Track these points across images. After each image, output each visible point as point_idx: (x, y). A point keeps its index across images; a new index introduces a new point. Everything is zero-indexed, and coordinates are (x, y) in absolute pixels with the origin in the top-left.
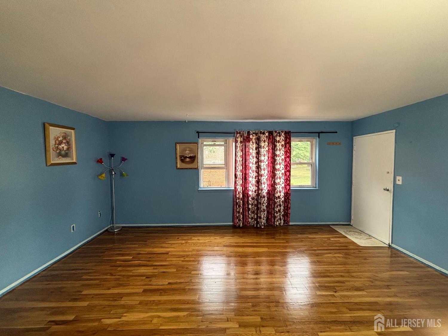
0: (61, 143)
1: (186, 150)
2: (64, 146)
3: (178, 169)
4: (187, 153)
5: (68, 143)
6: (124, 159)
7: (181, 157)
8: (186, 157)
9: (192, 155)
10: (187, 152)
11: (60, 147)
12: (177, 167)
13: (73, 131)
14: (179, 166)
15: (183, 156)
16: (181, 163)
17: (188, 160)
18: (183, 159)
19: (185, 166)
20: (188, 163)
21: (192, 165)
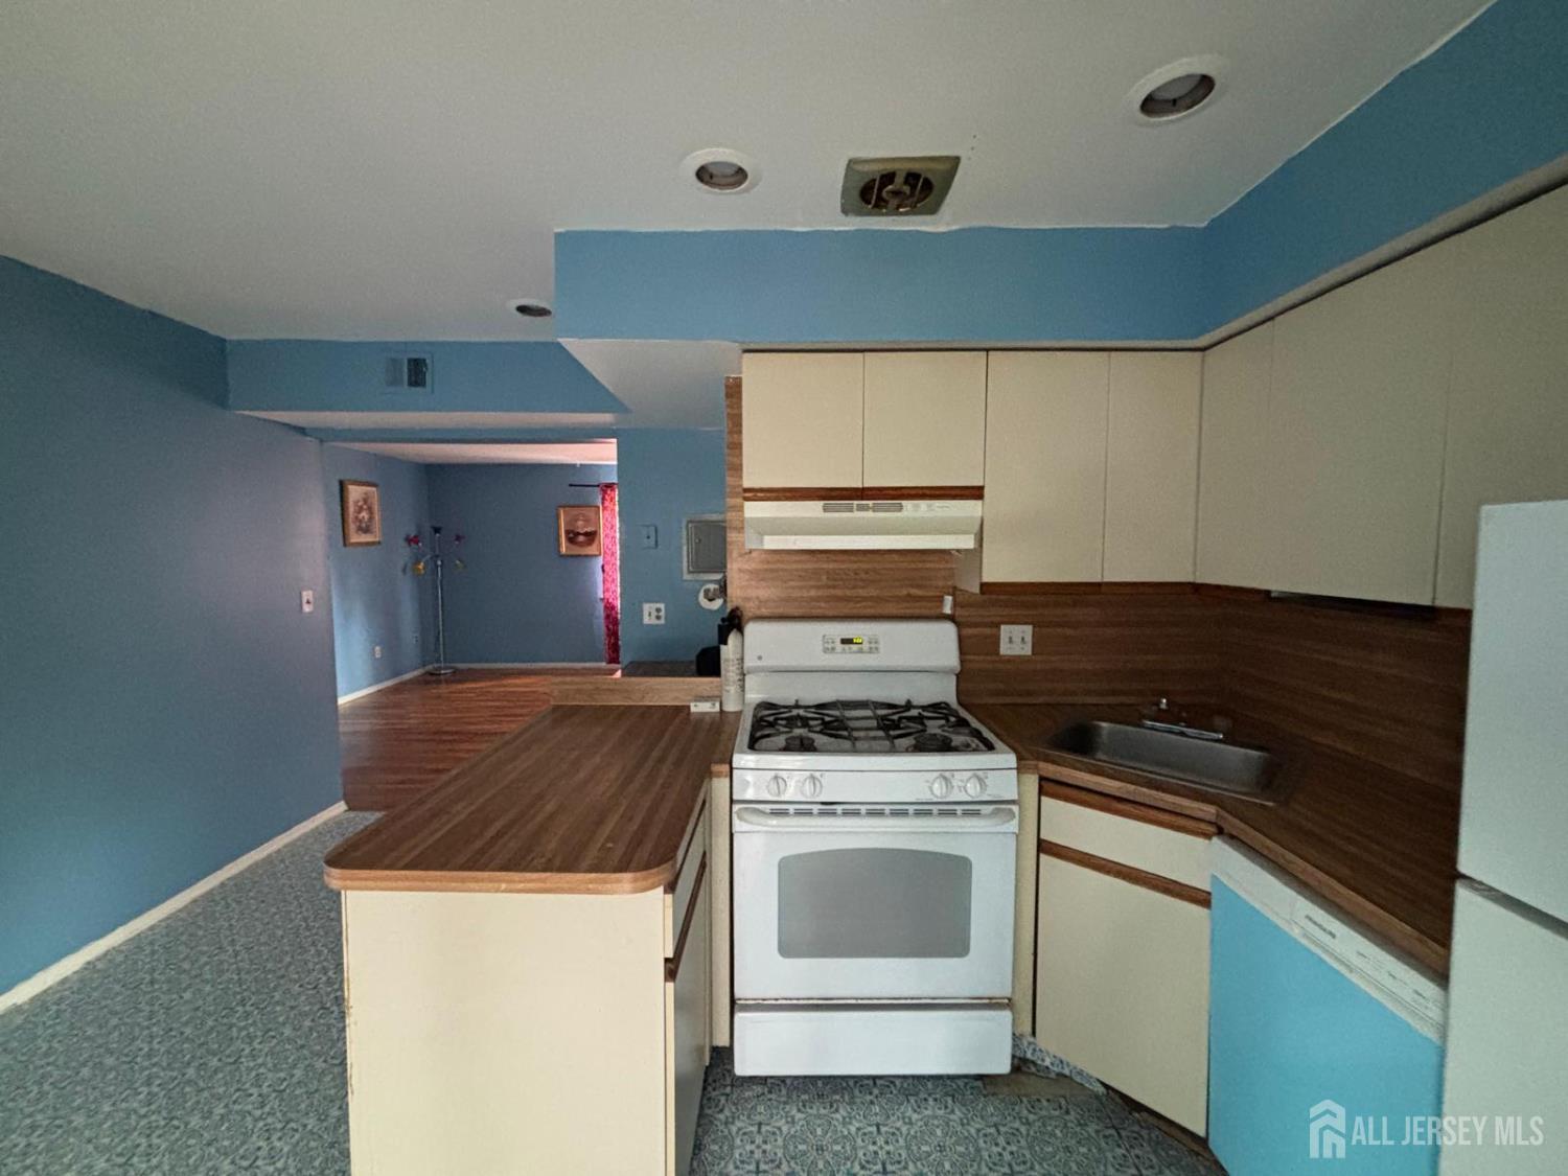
0: (360, 509)
1: (577, 520)
2: (364, 515)
3: (562, 556)
4: (581, 527)
5: (370, 510)
6: (458, 538)
7: (567, 532)
8: (579, 534)
9: (589, 529)
10: (580, 523)
11: (361, 516)
12: (559, 551)
13: (374, 489)
14: (563, 550)
15: (572, 532)
16: (569, 544)
17: (581, 538)
18: (572, 537)
19: (577, 550)
20: (581, 545)
21: (589, 548)
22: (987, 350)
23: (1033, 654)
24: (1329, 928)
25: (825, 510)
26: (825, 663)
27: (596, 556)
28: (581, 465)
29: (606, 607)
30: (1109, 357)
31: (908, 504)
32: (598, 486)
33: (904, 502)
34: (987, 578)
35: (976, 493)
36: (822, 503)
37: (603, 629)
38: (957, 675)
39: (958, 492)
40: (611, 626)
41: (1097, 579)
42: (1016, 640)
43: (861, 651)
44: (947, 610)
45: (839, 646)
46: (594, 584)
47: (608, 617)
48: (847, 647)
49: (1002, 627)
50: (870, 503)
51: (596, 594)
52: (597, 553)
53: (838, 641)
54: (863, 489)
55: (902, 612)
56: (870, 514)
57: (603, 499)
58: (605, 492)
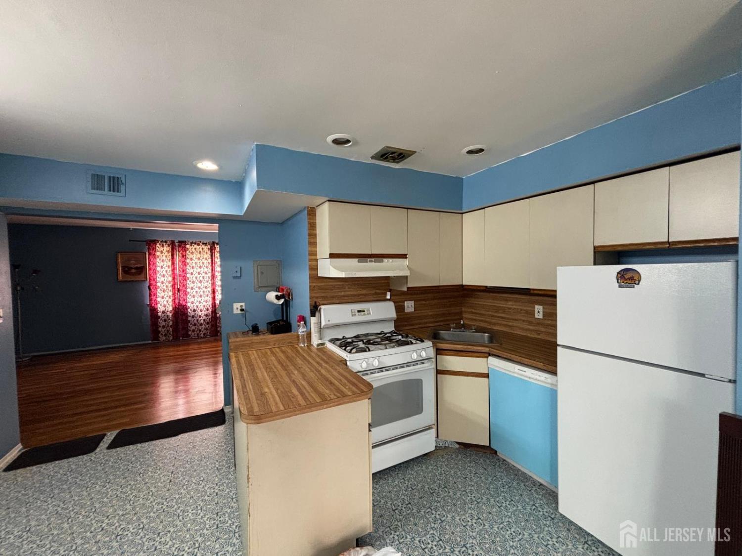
1: (130, 260)
3: (121, 281)
4: (133, 263)
7: (123, 267)
8: (132, 268)
9: (138, 265)
10: (132, 262)
12: (118, 279)
14: (121, 277)
15: (127, 267)
16: (124, 274)
17: (133, 271)
18: (127, 270)
19: (129, 278)
20: (133, 274)
21: (139, 276)
22: (407, 208)
23: (415, 311)
24: (524, 370)
25: (359, 262)
26: (352, 321)
27: (144, 281)
28: (133, 229)
29: (151, 310)
30: (440, 215)
31: (385, 260)
32: (146, 241)
33: (384, 259)
34: (410, 285)
35: (404, 256)
36: (357, 259)
37: (149, 323)
38: (395, 321)
39: (400, 256)
40: (153, 320)
41: (438, 285)
42: (409, 306)
43: (364, 315)
44: (388, 297)
45: (357, 313)
46: (143, 296)
47: (151, 316)
48: (360, 313)
49: (405, 302)
50: (373, 259)
51: (143, 301)
52: (143, 279)
53: (357, 312)
54: (372, 254)
55: (374, 299)
56: (373, 263)
57: (149, 249)
58: (149, 245)
